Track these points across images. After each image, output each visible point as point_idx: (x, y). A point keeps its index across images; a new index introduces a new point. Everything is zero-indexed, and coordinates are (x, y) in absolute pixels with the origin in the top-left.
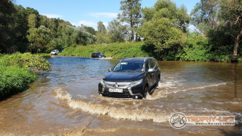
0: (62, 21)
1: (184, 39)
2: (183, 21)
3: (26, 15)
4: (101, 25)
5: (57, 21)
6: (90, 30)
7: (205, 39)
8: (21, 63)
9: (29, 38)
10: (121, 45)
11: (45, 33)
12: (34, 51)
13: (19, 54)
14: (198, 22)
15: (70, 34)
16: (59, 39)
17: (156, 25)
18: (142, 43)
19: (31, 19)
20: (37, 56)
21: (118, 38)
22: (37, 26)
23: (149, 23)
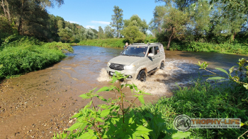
0: (78, 25)
1: (144, 38)
2: (144, 28)
3: (56, 21)
4: (100, 28)
5: (75, 25)
6: (94, 31)
7: (155, 38)
8: (57, 48)
9: (59, 34)
10: (112, 39)
11: (69, 32)
12: (63, 42)
13: (56, 43)
14: (152, 29)
15: (83, 32)
16: (77, 35)
17: (130, 30)
18: (123, 39)
19: (59, 24)
20: (66, 44)
21: (110, 36)
22: (64, 27)
23: (127, 28)
